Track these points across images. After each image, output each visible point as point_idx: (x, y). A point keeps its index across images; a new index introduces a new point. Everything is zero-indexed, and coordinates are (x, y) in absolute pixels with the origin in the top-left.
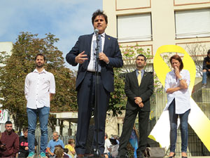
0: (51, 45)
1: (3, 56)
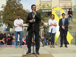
0: (18, 2)
1: (3, 6)
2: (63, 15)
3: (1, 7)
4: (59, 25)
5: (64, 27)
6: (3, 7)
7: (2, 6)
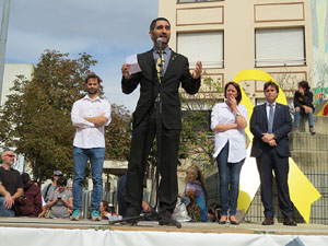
1: (20, 81)
2: (269, 88)
3: (13, 85)
4: (252, 130)
5: (272, 136)
6: (21, 86)
7: (16, 83)
